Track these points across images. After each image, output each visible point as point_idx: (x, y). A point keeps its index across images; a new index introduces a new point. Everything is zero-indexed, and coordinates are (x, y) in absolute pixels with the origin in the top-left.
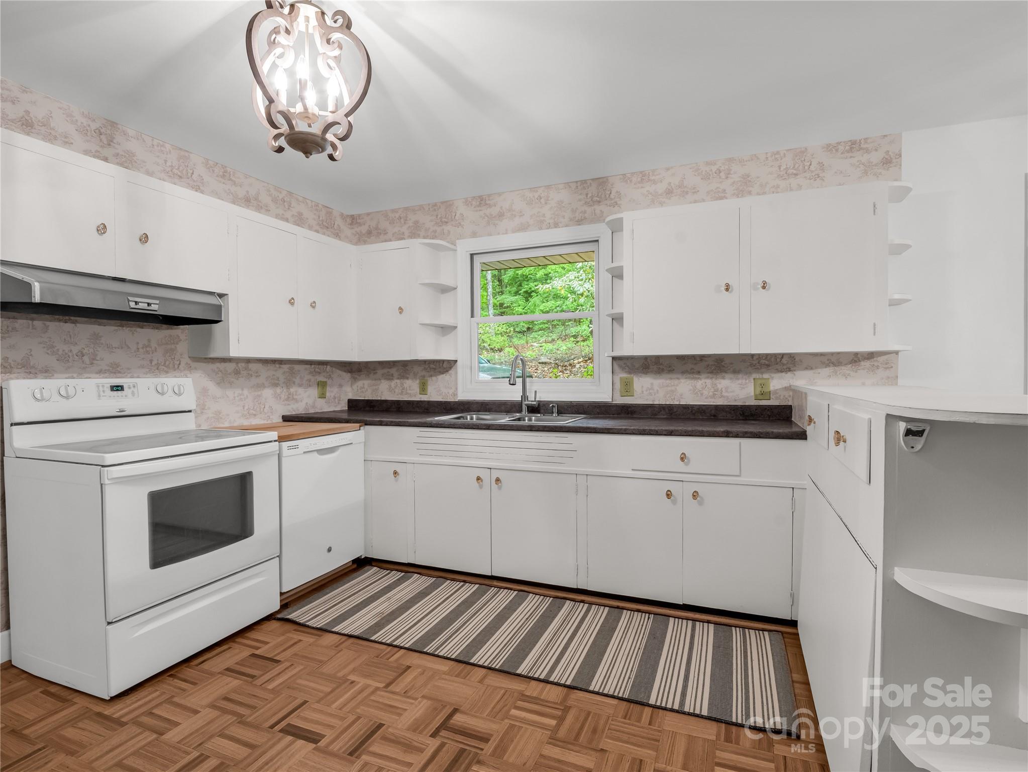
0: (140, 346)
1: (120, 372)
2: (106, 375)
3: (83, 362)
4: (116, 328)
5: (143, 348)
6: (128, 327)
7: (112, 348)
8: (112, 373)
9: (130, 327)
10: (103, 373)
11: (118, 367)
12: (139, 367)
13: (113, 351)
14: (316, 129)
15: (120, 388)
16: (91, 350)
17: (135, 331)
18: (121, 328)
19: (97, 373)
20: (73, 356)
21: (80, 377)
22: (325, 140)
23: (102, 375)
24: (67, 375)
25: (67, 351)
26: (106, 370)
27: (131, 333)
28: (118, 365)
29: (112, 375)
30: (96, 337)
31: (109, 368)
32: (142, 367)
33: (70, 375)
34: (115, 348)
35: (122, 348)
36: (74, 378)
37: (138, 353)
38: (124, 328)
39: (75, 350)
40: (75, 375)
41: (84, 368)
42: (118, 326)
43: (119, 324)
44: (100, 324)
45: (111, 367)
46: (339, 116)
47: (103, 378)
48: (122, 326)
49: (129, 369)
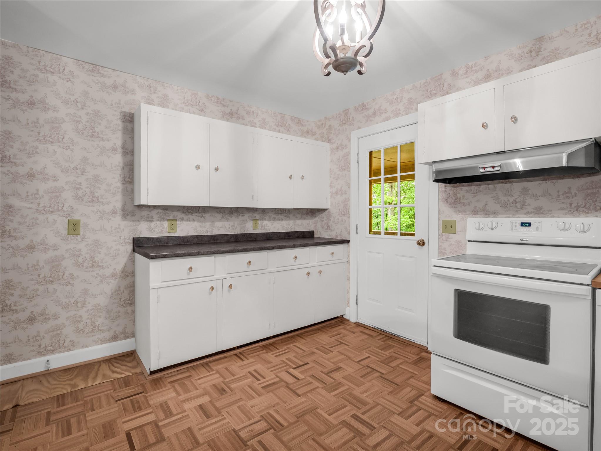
0: (561, 193)
1: (542, 213)
2: (532, 215)
3: (516, 207)
4: (541, 182)
5: (563, 194)
6: (550, 180)
7: (537, 196)
8: (536, 214)
9: (552, 180)
10: (530, 214)
11: (541, 210)
12: (559, 209)
13: (538, 198)
14: (350, 54)
15: (528, 225)
16: (522, 199)
17: (556, 182)
18: (544, 182)
19: (525, 214)
20: (510, 203)
21: (514, 216)
22: (357, 60)
23: (529, 215)
24: (506, 216)
25: (506, 201)
26: (531, 212)
27: (553, 184)
28: (541, 208)
29: (536, 215)
30: (525, 191)
31: (534, 210)
32: (562, 209)
33: (508, 215)
34: (539, 196)
35: (545, 196)
36: (510, 217)
37: (558, 199)
38: (547, 181)
39: (511, 199)
40: (511, 216)
41: (517, 211)
42: (543, 180)
43: (543, 179)
44: (528, 181)
45: (535, 210)
46: (365, 41)
47: (530, 217)
48: (545, 180)
49: (550, 211)
